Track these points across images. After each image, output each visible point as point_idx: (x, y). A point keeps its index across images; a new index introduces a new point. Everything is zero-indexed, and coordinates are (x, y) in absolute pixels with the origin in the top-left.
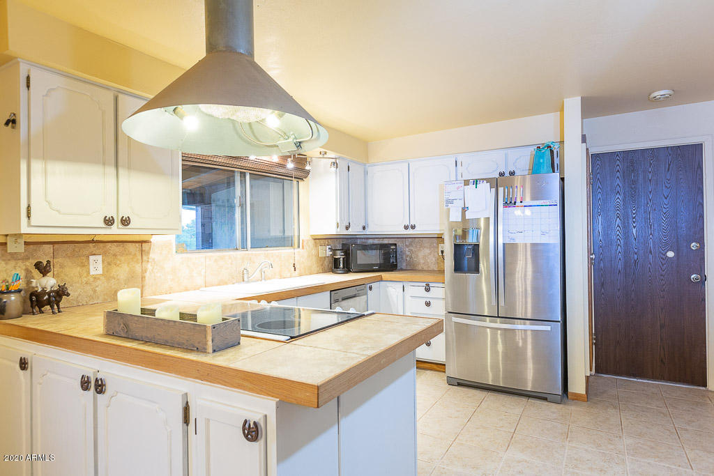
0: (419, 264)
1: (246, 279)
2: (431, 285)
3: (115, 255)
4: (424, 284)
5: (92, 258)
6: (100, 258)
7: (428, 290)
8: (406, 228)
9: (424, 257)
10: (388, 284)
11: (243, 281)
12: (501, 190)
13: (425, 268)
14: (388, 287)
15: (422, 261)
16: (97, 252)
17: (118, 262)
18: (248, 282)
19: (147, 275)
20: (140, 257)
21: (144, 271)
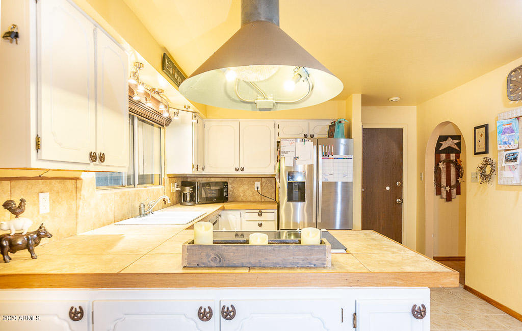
0: (240, 196)
1: (143, 213)
2: (263, 211)
3: (58, 192)
4: (258, 211)
5: (41, 195)
6: (47, 195)
7: (260, 215)
8: (237, 170)
9: (244, 191)
10: (229, 212)
11: (140, 214)
12: (320, 147)
13: (244, 200)
14: (228, 214)
15: (242, 195)
16: (45, 189)
17: (60, 200)
18: (145, 215)
19: (80, 212)
20: (74, 194)
21: (77, 208)
